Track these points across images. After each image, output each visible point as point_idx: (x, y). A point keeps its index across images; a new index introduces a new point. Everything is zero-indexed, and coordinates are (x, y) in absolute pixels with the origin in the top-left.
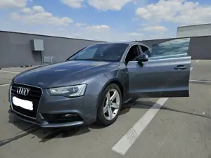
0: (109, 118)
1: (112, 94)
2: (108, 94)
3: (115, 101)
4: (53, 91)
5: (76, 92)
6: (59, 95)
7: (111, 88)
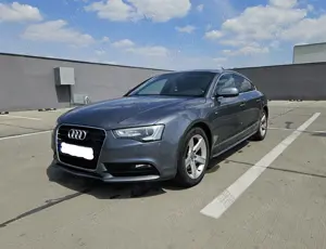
0: (192, 176)
1: (196, 141)
2: (192, 141)
3: (199, 153)
4: (120, 133)
5: (150, 134)
6: (128, 138)
7: (195, 133)
